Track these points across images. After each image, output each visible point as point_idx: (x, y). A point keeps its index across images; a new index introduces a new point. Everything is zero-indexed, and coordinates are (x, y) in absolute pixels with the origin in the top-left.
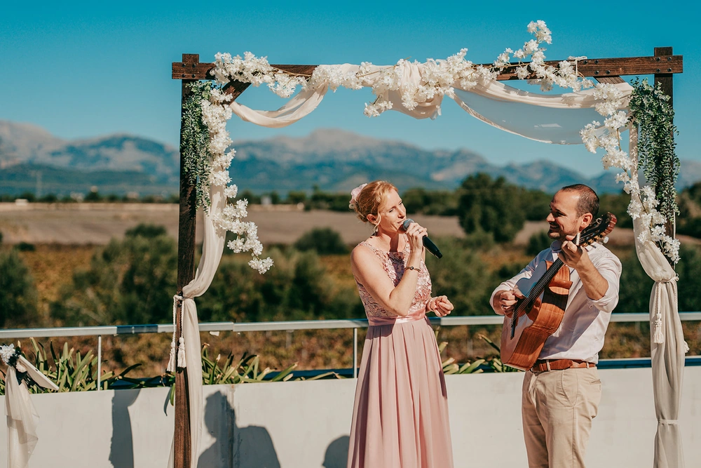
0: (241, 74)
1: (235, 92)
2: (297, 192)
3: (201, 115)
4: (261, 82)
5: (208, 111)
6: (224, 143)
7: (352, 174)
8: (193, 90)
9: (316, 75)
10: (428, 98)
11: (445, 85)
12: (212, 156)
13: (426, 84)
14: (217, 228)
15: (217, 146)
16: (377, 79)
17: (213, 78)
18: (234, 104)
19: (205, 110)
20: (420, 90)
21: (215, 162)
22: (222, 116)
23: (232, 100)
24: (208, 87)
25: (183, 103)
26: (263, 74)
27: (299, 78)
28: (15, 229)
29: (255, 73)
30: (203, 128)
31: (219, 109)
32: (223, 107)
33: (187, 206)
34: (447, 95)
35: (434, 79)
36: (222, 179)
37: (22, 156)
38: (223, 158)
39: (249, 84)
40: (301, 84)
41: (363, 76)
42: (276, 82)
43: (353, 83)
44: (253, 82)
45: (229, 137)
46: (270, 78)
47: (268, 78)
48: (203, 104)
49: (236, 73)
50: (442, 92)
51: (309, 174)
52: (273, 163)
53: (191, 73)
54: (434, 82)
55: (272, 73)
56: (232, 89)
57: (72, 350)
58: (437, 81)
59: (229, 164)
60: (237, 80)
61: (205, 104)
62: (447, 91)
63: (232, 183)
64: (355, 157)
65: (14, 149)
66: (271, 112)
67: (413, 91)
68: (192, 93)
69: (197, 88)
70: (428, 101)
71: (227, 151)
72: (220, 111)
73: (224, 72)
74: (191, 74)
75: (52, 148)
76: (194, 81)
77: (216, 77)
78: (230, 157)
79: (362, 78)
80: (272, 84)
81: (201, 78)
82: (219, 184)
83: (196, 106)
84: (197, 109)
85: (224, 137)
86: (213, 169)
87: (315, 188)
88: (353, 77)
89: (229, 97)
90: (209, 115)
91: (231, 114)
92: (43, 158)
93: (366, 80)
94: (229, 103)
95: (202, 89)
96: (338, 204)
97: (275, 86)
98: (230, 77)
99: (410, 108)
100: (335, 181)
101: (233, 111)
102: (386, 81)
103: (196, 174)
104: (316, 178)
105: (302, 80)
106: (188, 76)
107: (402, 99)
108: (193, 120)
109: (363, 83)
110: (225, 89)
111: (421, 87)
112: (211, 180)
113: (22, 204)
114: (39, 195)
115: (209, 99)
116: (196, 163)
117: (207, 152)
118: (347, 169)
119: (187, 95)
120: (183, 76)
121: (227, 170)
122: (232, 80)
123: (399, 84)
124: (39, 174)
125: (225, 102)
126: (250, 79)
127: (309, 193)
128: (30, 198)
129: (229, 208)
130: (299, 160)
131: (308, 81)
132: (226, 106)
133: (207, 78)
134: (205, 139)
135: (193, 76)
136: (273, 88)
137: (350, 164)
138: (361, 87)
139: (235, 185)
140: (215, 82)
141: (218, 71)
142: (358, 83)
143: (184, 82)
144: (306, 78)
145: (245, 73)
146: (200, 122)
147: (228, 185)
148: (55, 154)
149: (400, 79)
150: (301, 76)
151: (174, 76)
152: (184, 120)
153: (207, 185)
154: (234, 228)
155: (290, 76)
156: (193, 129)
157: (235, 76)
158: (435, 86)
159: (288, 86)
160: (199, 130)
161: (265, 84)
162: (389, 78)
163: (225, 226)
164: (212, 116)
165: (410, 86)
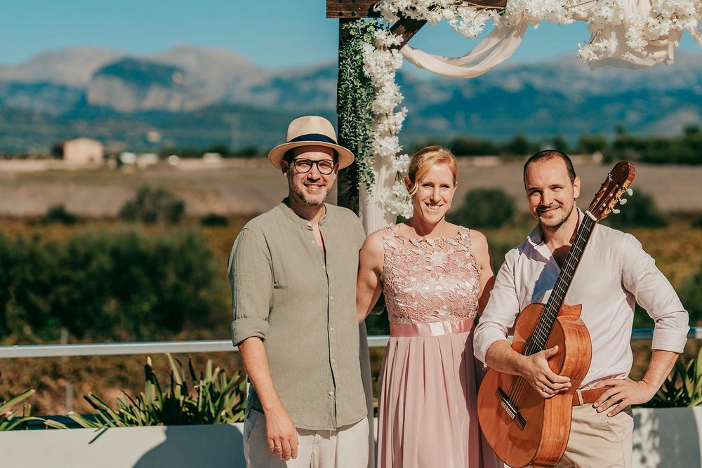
0: (414, 9)
1: (405, 33)
2: (592, 137)
3: (363, 64)
4: (439, 19)
5: (371, 59)
6: (391, 100)
7: (674, 108)
8: (352, 33)
9: (511, 6)
10: (662, 34)
11: (684, 17)
12: (375, 117)
13: (658, 16)
14: (385, 211)
15: (382, 105)
16: (593, 10)
17: (378, 15)
18: (406, 48)
19: (368, 56)
20: (650, 25)
21: (380, 126)
22: (388, 65)
23: (403, 44)
24: (372, 28)
25: (340, 49)
26: (442, 8)
27: (490, 12)
28: (202, 196)
29: (431, 8)
30: (365, 81)
31: (386, 56)
32: (391, 52)
33: (345, 181)
34: (687, 31)
35: (670, 9)
36: (389, 147)
37: (212, 95)
38: (392, 119)
39: (424, 22)
40: (492, 19)
41: (574, 7)
42: (459, 17)
43: (559, 16)
44: (429, 19)
45: (400, 92)
46: (452, 13)
47: (448, 13)
48: (365, 49)
49: (407, 8)
50: (680, 26)
51: (611, 110)
52: (558, 95)
53: (350, 10)
54: (668, 14)
55: (453, 7)
56: (402, 28)
57: (218, 370)
58: (673, 11)
59: (400, 127)
60: (409, 17)
61: (367, 48)
62: (687, 25)
63: (402, 153)
64: (678, 83)
65: (202, 84)
66: (451, 59)
67: (641, 25)
68: (351, 37)
69: (357, 30)
70: (661, 38)
71: (396, 110)
72: (387, 59)
73: (391, 8)
74: (351, 12)
75: (250, 81)
76: (353, 20)
77: (382, 14)
78: (400, 118)
79: (573, 10)
80: (454, 21)
81: (363, 15)
82: (385, 154)
83: (356, 53)
84: (358, 57)
85: (392, 92)
86: (378, 134)
87: (620, 130)
88: (559, 8)
89: (398, 40)
90: (373, 64)
91: (401, 62)
92: (241, 95)
93: (578, 12)
94: (399, 48)
95: (364, 31)
96: (651, 153)
97: (458, 24)
98: (399, 14)
99: (638, 48)
100: (650, 119)
101: (405, 57)
102: (603, 13)
103: (356, 141)
104: (622, 115)
105: (494, 14)
106: (347, 14)
107: (626, 36)
108: (352, 71)
109: (575, 16)
110: (394, 30)
111: (652, 21)
112: (377, 150)
113: (212, 161)
114: (235, 147)
115: (373, 42)
116: (355, 127)
117: (370, 112)
118: (667, 101)
119: (345, 39)
120: (341, 14)
121: (396, 135)
122: (402, 18)
123: (621, 17)
124: (234, 119)
125: (393, 46)
126: (425, 15)
127: (610, 137)
128: (223, 152)
129: (398, 187)
130: (596, 90)
131: (501, 15)
132: (395, 51)
133: (369, 16)
134: (368, 95)
135: (353, 14)
136: (455, 26)
137: (670, 93)
138: (571, 21)
139: (406, 156)
140: (380, 20)
141: (383, 7)
142: (566, 16)
143: (342, 21)
144: (499, 11)
145: (418, 8)
146: (362, 73)
147: (398, 155)
148: (257, 90)
149: (623, 10)
150: (492, 9)
151: (329, 15)
152: (341, 71)
153: (372, 155)
154: (405, 211)
155: (478, 9)
156: (353, 83)
157: (407, 12)
158: (671, 19)
159: (475, 23)
160: (359, 85)
161: (445, 20)
162: (608, 9)
163: (394, 209)
164: (377, 65)
165: (637, 19)
